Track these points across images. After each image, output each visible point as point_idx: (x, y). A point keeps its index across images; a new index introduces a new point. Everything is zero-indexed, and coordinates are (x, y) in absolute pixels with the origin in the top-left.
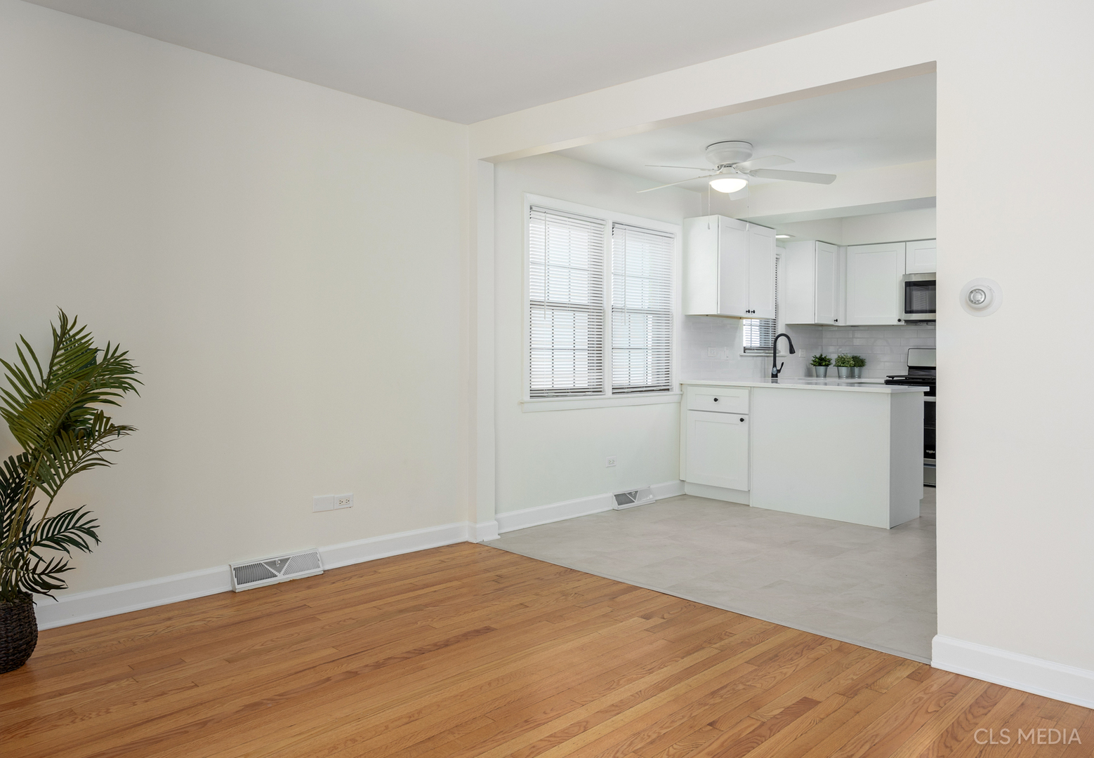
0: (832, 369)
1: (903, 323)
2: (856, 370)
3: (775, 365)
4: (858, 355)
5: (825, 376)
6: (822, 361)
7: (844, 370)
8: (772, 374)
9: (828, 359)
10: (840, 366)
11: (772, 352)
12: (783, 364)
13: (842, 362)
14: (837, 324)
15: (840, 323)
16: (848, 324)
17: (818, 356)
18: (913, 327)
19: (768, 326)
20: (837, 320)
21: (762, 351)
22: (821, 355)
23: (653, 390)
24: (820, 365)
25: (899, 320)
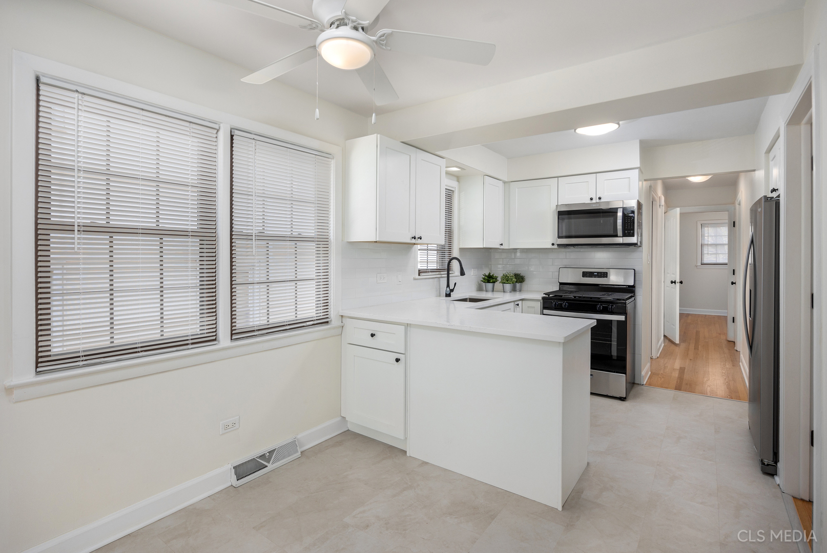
0: (498, 285)
1: (556, 247)
2: (518, 285)
3: (448, 286)
4: (519, 272)
5: (493, 291)
6: (490, 279)
7: (508, 287)
8: (446, 294)
9: (496, 277)
10: (505, 283)
11: (446, 273)
12: (455, 284)
13: (506, 279)
14: (502, 247)
15: (505, 247)
16: (511, 247)
17: (487, 274)
18: (563, 250)
19: (444, 251)
20: (502, 245)
21: (437, 273)
22: (490, 274)
23: (304, 326)
24: (489, 282)
25: (553, 244)
